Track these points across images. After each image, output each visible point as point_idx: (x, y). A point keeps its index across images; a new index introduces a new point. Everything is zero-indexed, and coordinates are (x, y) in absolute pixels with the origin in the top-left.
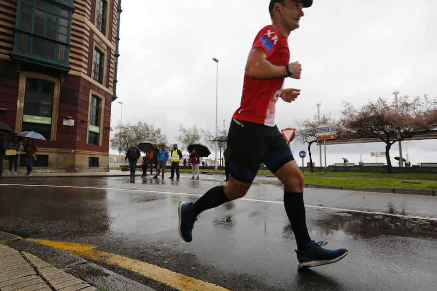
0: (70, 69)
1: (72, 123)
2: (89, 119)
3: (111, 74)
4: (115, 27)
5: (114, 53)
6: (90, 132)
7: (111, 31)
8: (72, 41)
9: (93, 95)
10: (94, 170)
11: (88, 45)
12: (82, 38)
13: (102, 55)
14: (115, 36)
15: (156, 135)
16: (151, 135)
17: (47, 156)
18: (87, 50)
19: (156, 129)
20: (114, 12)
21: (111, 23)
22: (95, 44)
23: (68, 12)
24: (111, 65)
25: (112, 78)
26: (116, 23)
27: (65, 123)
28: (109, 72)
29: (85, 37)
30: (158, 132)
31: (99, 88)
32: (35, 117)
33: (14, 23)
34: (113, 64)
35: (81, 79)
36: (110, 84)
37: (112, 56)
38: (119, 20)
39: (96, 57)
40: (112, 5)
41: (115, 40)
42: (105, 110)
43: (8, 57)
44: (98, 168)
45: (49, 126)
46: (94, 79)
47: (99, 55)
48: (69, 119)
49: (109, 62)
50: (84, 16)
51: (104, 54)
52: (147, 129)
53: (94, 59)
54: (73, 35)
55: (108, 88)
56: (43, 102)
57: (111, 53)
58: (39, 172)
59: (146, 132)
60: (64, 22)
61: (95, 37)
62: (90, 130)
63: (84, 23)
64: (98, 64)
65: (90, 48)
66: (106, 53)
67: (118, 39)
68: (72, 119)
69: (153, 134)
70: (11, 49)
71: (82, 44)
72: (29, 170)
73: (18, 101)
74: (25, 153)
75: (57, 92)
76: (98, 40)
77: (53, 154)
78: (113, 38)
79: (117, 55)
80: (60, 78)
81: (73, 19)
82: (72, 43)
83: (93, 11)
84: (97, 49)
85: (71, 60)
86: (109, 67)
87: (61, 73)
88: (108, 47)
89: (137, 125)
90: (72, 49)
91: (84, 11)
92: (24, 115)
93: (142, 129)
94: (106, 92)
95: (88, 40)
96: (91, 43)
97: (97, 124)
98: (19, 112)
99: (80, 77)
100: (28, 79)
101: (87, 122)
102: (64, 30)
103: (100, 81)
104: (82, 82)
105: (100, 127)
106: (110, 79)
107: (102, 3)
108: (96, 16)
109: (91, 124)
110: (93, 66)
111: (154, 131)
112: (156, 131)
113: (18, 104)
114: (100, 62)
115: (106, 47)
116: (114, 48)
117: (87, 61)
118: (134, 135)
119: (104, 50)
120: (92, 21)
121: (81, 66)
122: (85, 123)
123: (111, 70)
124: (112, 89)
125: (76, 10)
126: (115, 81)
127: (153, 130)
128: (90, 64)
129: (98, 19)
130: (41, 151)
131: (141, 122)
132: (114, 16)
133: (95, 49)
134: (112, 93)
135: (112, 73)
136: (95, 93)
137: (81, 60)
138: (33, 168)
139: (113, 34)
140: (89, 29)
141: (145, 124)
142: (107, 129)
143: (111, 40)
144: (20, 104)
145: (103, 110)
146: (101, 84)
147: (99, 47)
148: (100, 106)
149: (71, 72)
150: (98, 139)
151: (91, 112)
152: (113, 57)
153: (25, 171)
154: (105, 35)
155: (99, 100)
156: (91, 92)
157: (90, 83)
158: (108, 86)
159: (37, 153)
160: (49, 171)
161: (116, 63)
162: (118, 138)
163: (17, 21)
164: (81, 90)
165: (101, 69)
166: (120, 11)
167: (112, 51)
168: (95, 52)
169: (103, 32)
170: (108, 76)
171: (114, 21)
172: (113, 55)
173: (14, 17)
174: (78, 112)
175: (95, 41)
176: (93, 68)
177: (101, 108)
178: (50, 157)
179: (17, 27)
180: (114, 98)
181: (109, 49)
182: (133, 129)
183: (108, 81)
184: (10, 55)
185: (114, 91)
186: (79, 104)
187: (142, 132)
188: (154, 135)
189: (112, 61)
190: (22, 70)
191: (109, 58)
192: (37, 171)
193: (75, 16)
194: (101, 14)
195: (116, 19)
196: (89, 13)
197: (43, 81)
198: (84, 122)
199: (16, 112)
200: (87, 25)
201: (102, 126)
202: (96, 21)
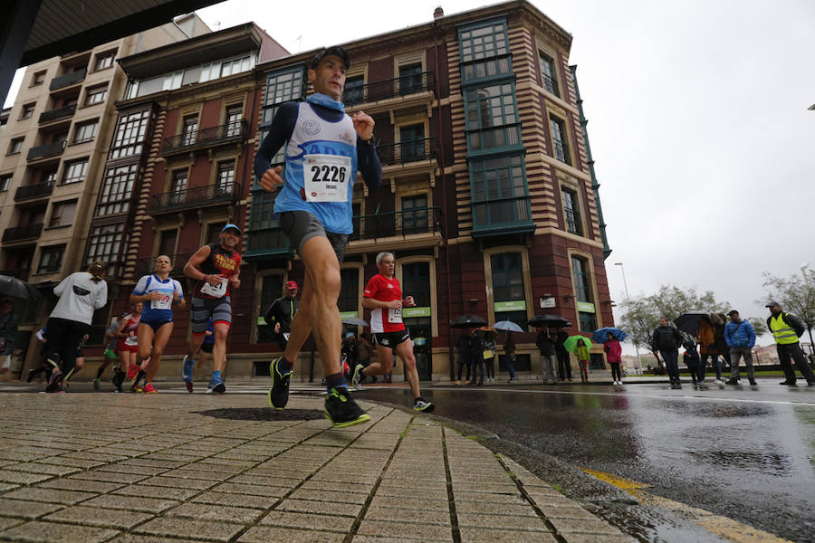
0: (535, 227)
1: (551, 302)
2: (575, 294)
3: (593, 218)
4: (583, 148)
5: (590, 185)
6: (580, 312)
7: (578, 155)
8: (531, 190)
9: (573, 256)
10: (599, 375)
11: (551, 187)
12: (543, 182)
13: (573, 194)
14: (585, 160)
15: (705, 304)
16: (693, 307)
17: (529, 355)
18: (552, 194)
19: (701, 294)
20: (577, 128)
21: (576, 143)
22: (560, 182)
23: (518, 158)
24: (590, 204)
25: (596, 222)
26: (582, 142)
27: (543, 305)
28: (589, 215)
29: (545, 178)
30: (709, 299)
31: (579, 243)
32: (507, 304)
33: (470, 198)
34: (592, 201)
35: (553, 238)
36: (595, 232)
37: (588, 190)
38: (586, 137)
39: (566, 199)
40: (572, 120)
41: (587, 166)
42: (596, 275)
43: (469, 238)
44: (604, 371)
45: (524, 313)
46: (570, 232)
47: (569, 195)
48: (547, 297)
49: (586, 200)
50: (539, 152)
51: (576, 192)
52: (683, 298)
53: (564, 204)
54: (530, 183)
55: (594, 239)
56: (513, 282)
57: (586, 186)
58: (522, 378)
59: (681, 303)
60: (517, 172)
61: (559, 173)
62: (581, 310)
63: (540, 161)
64: (571, 208)
65: (555, 191)
66: (578, 190)
67: (591, 163)
68: (552, 297)
69: (696, 304)
70: (470, 228)
71: (544, 189)
72: (512, 376)
73: (487, 288)
74: (504, 353)
75: (526, 264)
76: (563, 175)
77: (535, 352)
78: (583, 164)
79: (596, 187)
80: (525, 245)
81: (527, 163)
82: (531, 194)
83: (548, 142)
84: (564, 189)
85: (535, 216)
86: (588, 208)
87: (525, 236)
88: (578, 179)
89: (658, 294)
90: (533, 201)
91: (538, 146)
92: (496, 304)
93: (670, 298)
94: (591, 247)
95: (550, 180)
96: (555, 183)
97: (588, 299)
98: (490, 301)
99: (550, 235)
100: (491, 257)
101: (572, 298)
102: (518, 182)
103: (580, 233)
104: (554, 241)
105: (593, 302)
106: (594, 225)
107: (557, 125)
108: (554, 146)
109: (580, 300)
110: (565, 214)
111: (699, 298)
112: (702, 299)
113: (487, 291)
114: (573, 205)
115: (576, 181)
116: (588, 178)
117: (554, 209)
118: (657, 313)
119: (575, 185)
120: (550, 154)
121: (548, 219)
122: (570, 300)
123: (592, 211)
124: (600, 240)
125: (528, 151)
126: (603, 226)
127: (695, 298)
128: (559, 213)
129: (556, 148)
130: (521, 349)
131: (665, 286)
132: (578, 134)
133: (563, 190)
134: (601, 245)
135: (594, 215)
136: (575, 252)
137: (546, 211)
138: (515, 373)
139: (582, 158)
140: (548, 166)
141: (675, 289)
142: (606, 304)
143: (581, 168)
144: (489, 291)
145: (593, 276)
146: (582, 236)
147: (567, 185)
148: (587, 271)
149: (538, 232)
150: (595, 321)
151: (575, 280)
152: (591, 191)
153: (508, 377)
154: (571, 165)
155: (583, 261)
156: (570, 252)
157: (565, 239)
158: (592, 237)
159: (517, 352)
160: (534, 377)
161: (597, 199)
162: (627, 321)
163: (472, 194)
164: (555, 252)
165: (577, 215)
166: (584, 123)
167: (586, 183)
168: (563, 194)
169: (568, 162)
170: (590, 221)
171: (579, 140)
172: (590, 188)
173: (469, 191)
174: (556, 286)
175: (560, 178)
176: (565, 217)
177: (589, 273)
178: (532, 356)
179: (473, 201)
180: (607, 252)
181: (582, 181)
182: (653, 302)
183: (591, 229)
184: (472, 235)
185: (604, 241)
186: (557, 273)
187: (673, 305)
188: (700, 306)
189: (589, 197)
190: (485, 248)
191: (585, 194)
192: (520, 377)
193: (529, 158)
194: (560, 139)
195: (581, 136)
196: (545, 146)
197: (508, 254)
198: (568, 298)
199: (486, 300)
200: (545, 162)
201: (596, 301)
202: (555, 151)
